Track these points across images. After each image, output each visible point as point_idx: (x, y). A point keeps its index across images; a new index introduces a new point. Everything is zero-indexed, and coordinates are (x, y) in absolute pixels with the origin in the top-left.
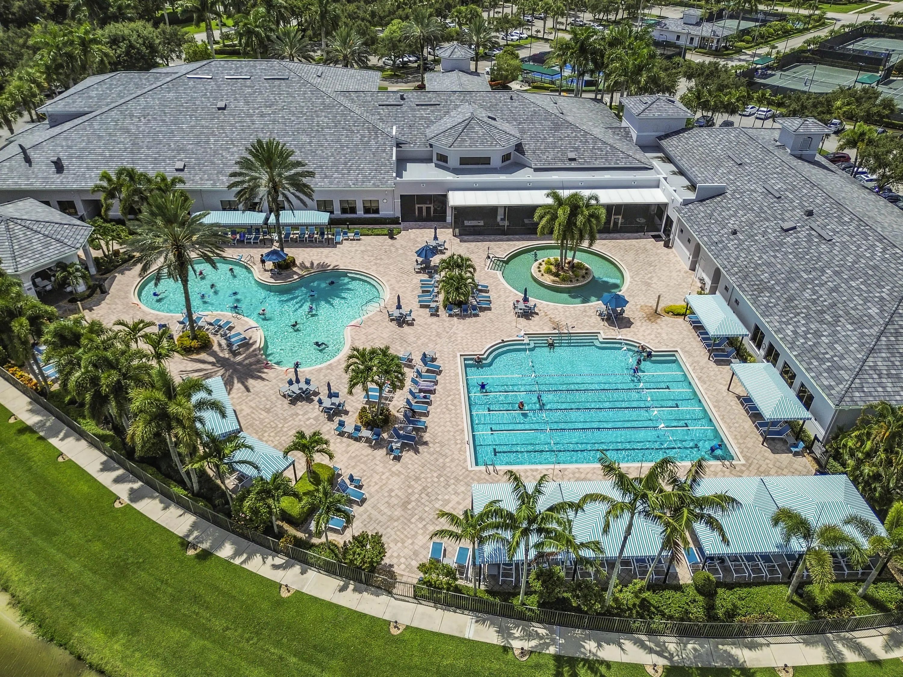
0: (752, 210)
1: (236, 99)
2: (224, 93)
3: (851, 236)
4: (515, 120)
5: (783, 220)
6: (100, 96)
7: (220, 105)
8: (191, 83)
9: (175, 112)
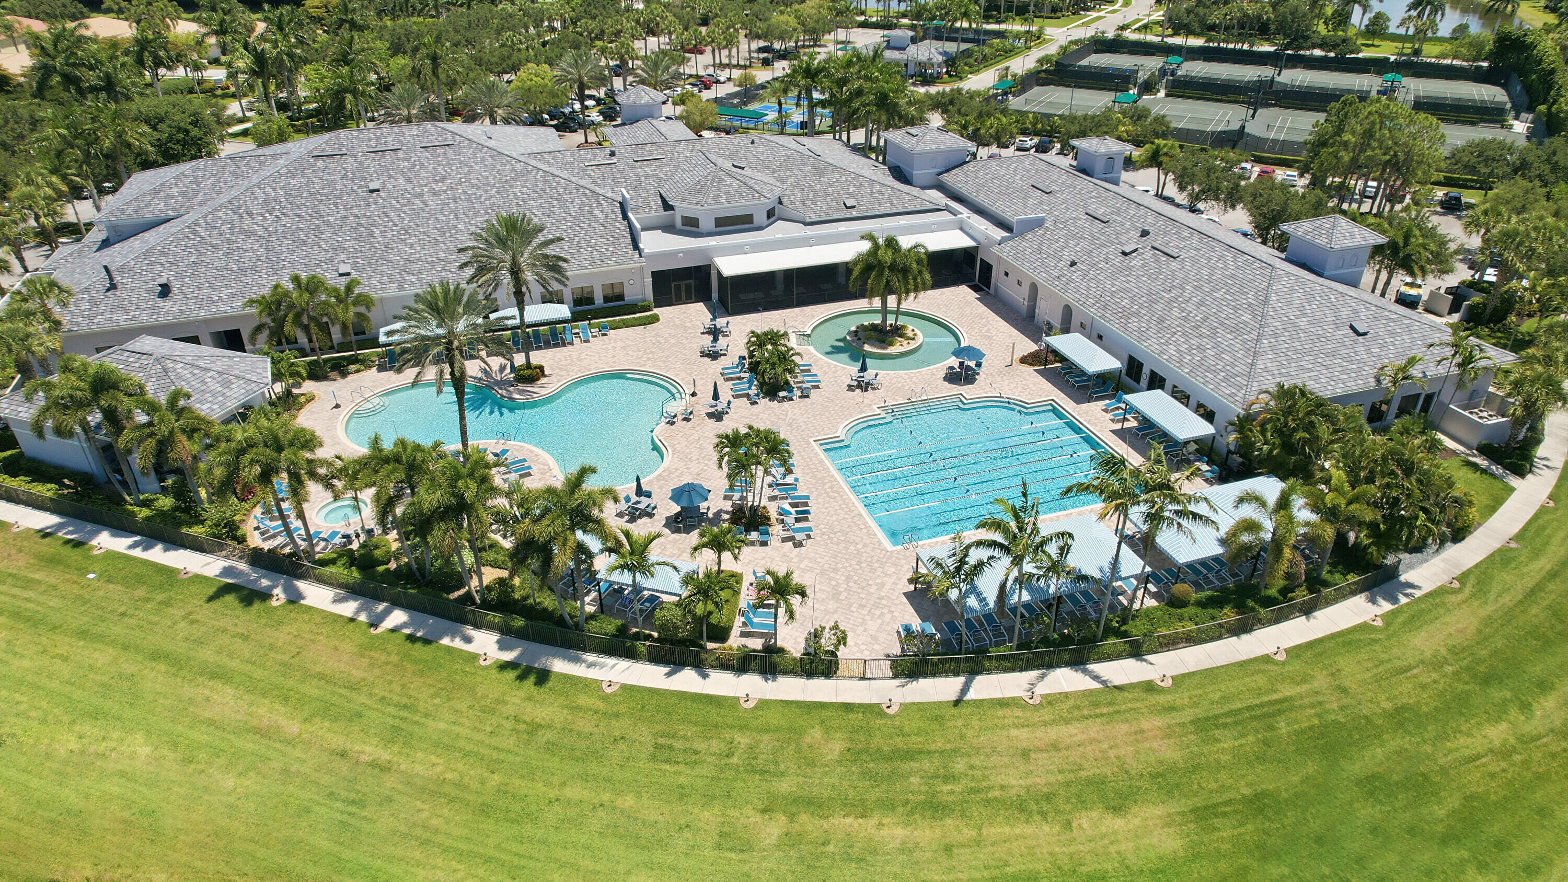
0: (1082, 238)
1: (390, 177)
2: (371, 170)
3: (1197, 250)
4: (768, 168)
5: (1120, 243)
6: (184, 194)
7: (373, 186)
8: (320, 163)
9: (310, 202)
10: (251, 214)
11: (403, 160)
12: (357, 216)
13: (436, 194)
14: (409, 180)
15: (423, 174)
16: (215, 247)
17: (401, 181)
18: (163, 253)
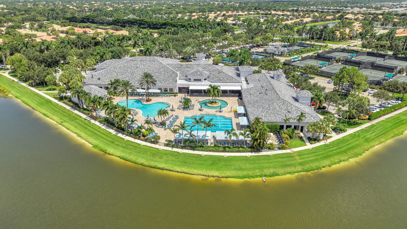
0: (257, 90)
1: (141, 65)
2: (139, 64)
3: (272, 94)
4: (209, 71)
5: (261, 91)
6: (109, 64)
7: (137, 66)
8: (131, 62)
9: (127, 68)
10: (117, 69)
11: (145, 62)
12: (133, 71)
13: (147, 69)
14: (144, 66)
15: (147, 65)
16: (109, 73)
17: (143, 66)
18: (101, 73)
